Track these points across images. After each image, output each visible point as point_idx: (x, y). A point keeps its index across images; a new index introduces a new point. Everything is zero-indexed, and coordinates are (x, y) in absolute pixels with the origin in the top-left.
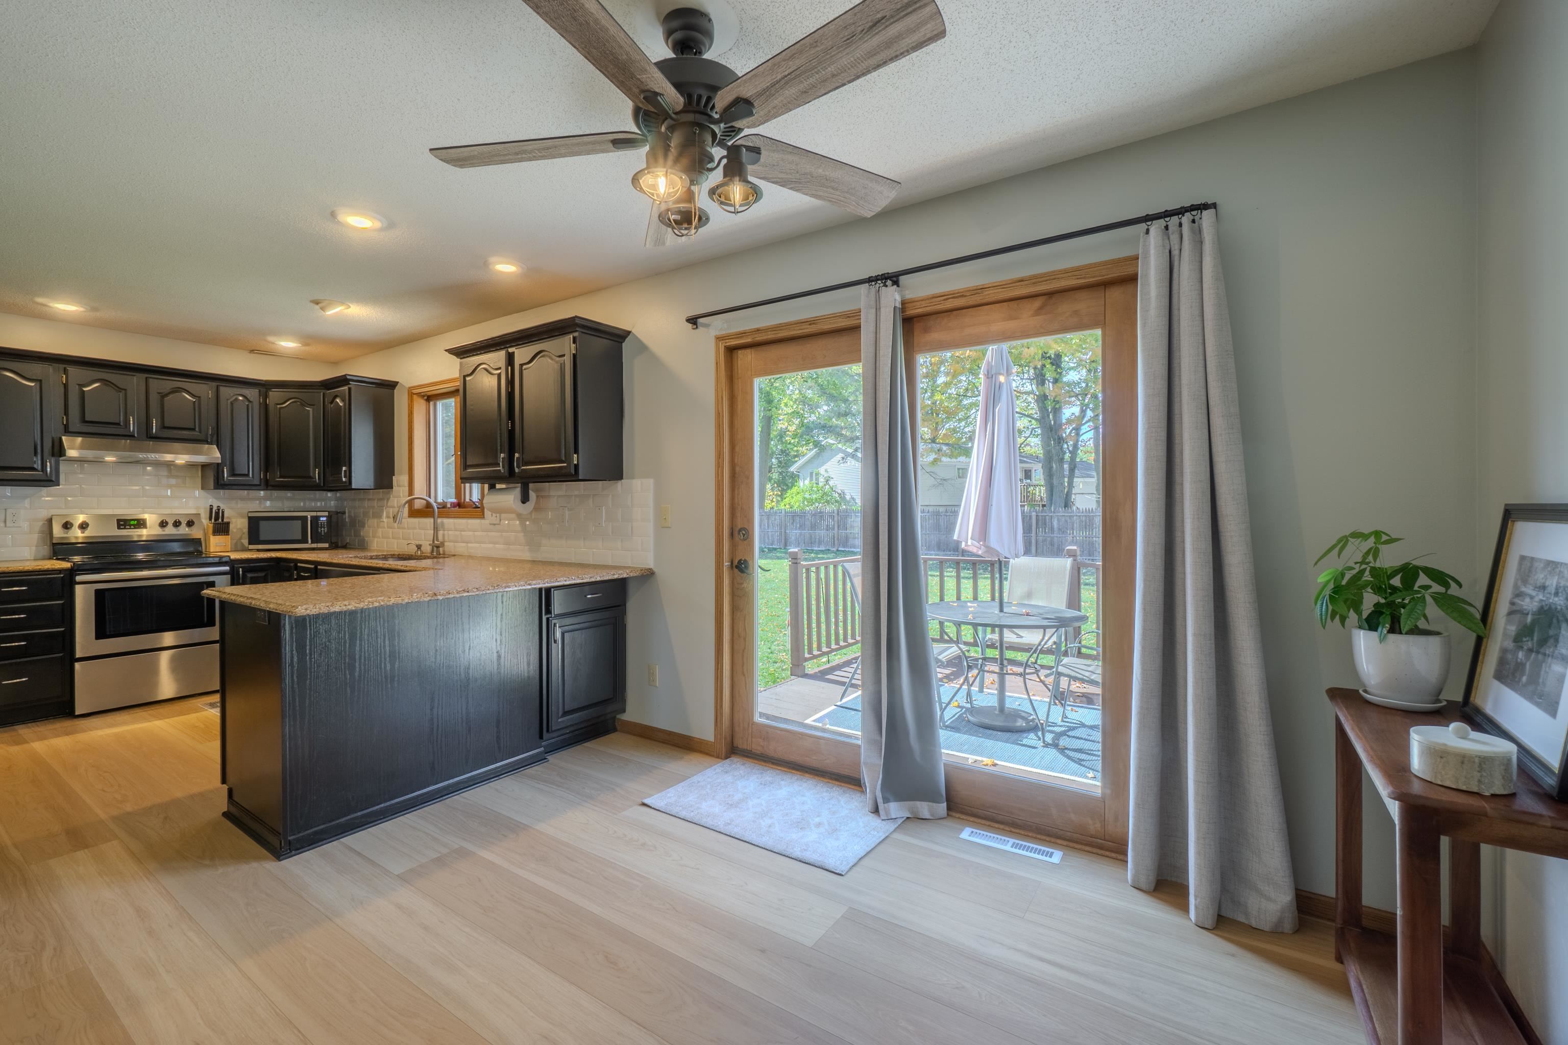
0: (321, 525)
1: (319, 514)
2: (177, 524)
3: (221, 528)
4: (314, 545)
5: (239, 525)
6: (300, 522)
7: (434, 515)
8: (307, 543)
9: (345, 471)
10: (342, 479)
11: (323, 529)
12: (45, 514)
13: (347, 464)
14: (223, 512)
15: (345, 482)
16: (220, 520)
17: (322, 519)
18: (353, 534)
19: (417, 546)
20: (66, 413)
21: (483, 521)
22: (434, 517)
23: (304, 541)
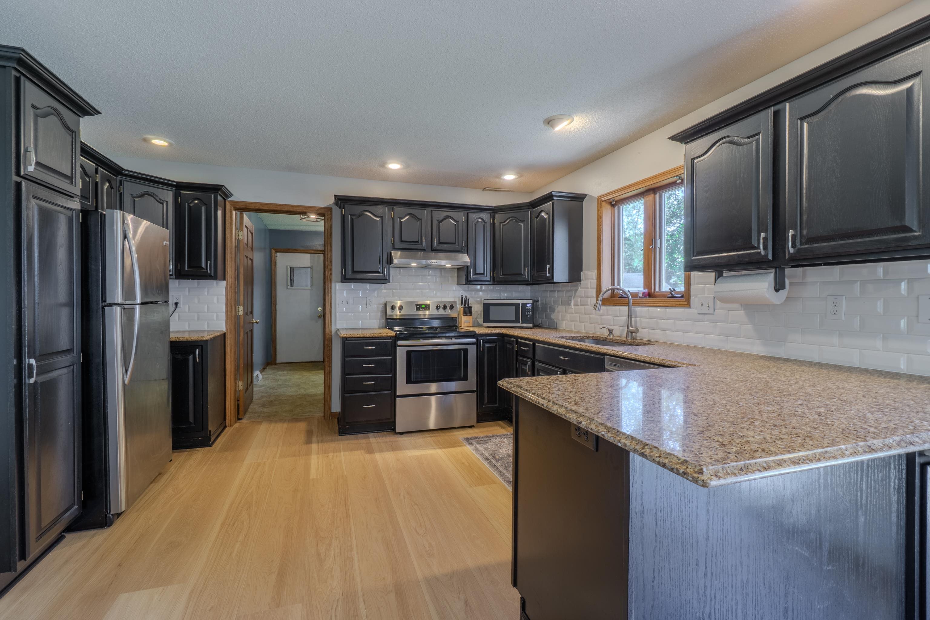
0: (528, 310)
1: (527, 301)
2: (445, 308)
3: (468, 311)
4: (523, 325)
5: (477, 309)
6: (514, 307)
7: (629, 303)
8: (519, 323)
9: (549, 268)
10: (547, 275)
11: (529, 313)
12: (383, 300)
13: (551, 262)
14: (468, 300)
15: (549, 277)
16: (467, 305)
17: (528, 305)
18: (544, 317)
19: (609, 330)
20: (393, 237)
21: (687, 310)
22: (629, 306)
23: (517, 321)
